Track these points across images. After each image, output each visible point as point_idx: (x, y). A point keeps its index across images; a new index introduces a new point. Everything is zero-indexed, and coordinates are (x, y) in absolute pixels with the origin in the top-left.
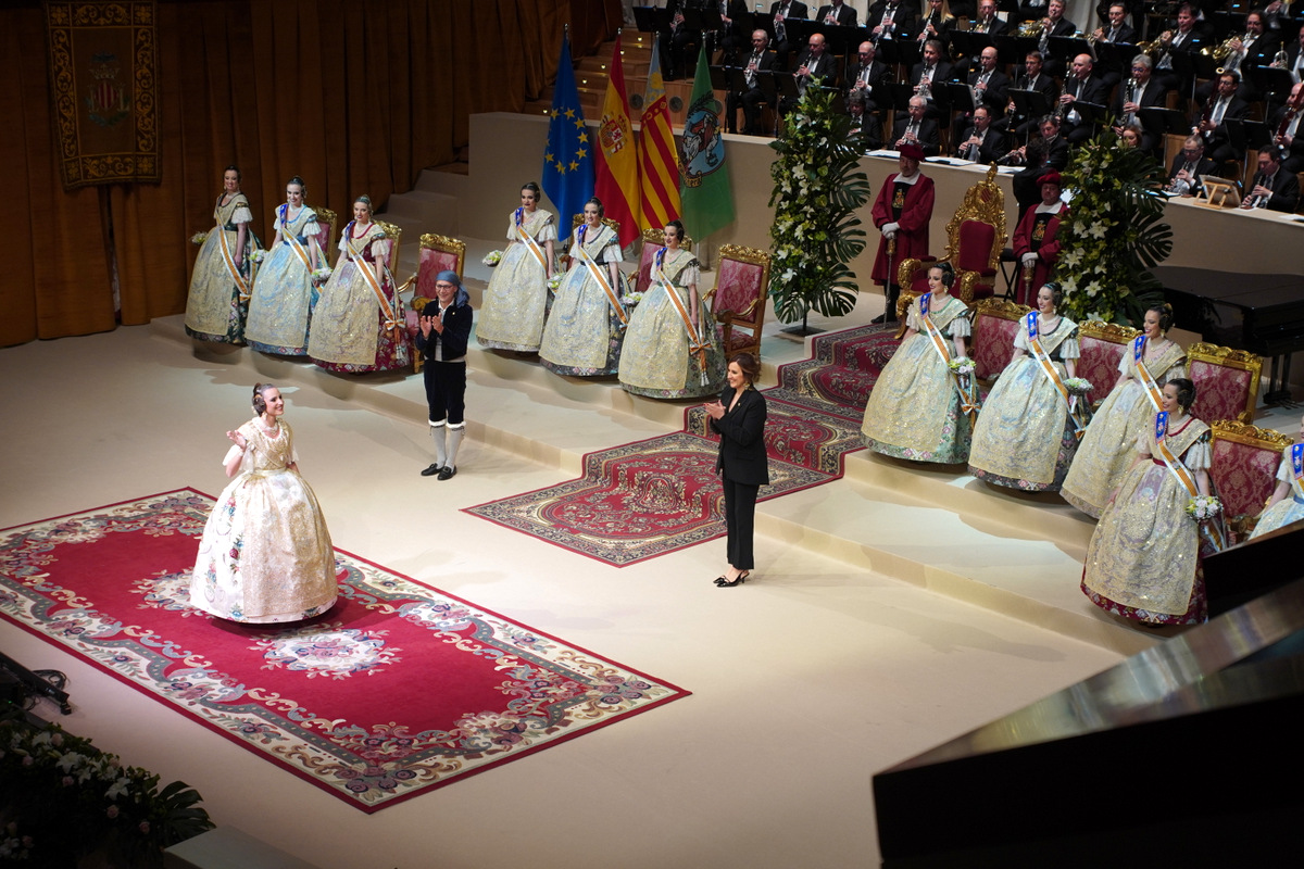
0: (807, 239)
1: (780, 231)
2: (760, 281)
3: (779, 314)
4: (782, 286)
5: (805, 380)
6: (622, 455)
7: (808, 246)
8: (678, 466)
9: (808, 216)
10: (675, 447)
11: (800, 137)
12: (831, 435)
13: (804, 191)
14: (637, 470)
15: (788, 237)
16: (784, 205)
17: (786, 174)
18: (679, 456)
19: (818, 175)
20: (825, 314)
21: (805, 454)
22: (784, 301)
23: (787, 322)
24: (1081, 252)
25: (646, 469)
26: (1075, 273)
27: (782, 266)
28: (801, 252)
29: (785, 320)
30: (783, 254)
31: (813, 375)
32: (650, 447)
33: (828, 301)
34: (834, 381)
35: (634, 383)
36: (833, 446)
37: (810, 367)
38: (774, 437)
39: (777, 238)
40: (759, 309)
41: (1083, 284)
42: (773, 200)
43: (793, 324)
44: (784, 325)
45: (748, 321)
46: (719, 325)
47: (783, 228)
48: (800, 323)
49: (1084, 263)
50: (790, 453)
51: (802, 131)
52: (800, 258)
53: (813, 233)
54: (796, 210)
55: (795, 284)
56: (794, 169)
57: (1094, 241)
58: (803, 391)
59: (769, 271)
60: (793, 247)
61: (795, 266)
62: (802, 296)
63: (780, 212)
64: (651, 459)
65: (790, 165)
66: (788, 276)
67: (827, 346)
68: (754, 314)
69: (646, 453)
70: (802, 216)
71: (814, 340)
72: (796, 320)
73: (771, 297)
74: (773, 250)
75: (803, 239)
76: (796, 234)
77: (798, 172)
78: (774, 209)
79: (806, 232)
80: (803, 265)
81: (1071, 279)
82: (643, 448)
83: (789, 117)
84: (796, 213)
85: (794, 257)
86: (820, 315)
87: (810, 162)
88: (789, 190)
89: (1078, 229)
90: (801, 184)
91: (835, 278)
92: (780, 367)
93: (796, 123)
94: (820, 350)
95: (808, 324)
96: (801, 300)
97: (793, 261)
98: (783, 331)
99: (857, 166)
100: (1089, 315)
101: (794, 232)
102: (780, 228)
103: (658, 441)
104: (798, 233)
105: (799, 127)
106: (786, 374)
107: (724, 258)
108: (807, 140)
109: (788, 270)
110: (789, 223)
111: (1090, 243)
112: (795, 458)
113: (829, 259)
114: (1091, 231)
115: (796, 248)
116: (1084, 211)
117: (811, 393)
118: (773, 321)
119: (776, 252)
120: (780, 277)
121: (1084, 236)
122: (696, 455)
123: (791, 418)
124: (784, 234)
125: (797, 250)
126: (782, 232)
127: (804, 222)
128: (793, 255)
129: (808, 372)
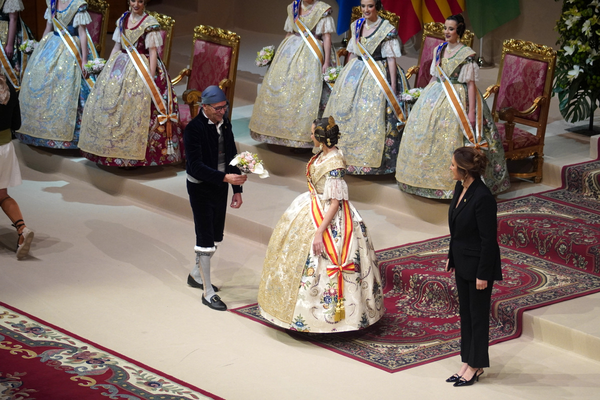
0: (594, 34)
1: (567, 25)
2: (544, 78)
3: (565, 113)
4: (568, 84)
5: (590, 181)
6: (397, 256)
7: (595, 42)
9: (597, 11)
14: (412, 272)
15: (575, 33)
21: (588, 259)
22: (570, 98)
23: (573, 121)
25: (422, 271)
27: (568, 62)
28: (589, 48)
29: (571, 119)
30: (569, 51)
31: (598, 176)
35: (408, 182)
37: (596, 168)
38: (556, 240)
39: (564, 34)
40: (544, 107)
43: (579, 123)
44: (570, 124)
45: (531, 119)
46: (501, 123)
47: (569, 24)
48: (586, 122)
50: (572, 257)
52: (587, 54)
54: (583, 4)
55: (581, 81)
58: (588, 193)
59: (554, 67)
60: (579, 43)
61: (582, 63)
62: (589, 94)
63: (567, 7)
64: (427, 261)
66: (575, 73)
68: (538, 111)
69: (422, 254)
70: (589, 11)
71: (599, 140)
72: (582, 119)
73: (556, 94)
74: (559, 46)
75: (590, 35)
76: (583, 30)
79: (594, 27)
80: (590, 61)
82: (419, 250)
84: (584, 7)
85: (582, 53)
92: (565, 168)
95: (595, 123)
96: (588, 99)
97: (579, 58)
98: (568, 130)
101: (581, 27)
102: (567, 23)
103: (435, 243)
104: (586, 28)
106: (570, 174)
107: (508, 53)
109: (575, 66)
110: (577, 17)
112: (578, 263)
115: (583, 44)
117: (596, 196)
118: (557, 119)
119: (562, 48)
120: (566, 73)
123: (574, 220)
124: (571, 29)
125: (584, 46)
126: (568, 28)
127: (592, 17)
128: (580, 51)
129: (594, 173)
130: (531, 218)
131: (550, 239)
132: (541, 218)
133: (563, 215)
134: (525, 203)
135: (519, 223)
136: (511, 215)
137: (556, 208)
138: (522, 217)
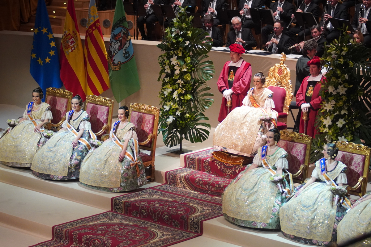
0: (180, 99)
1: (165, 94)
2: (153, 124)
3: (166, 142)
4: (167, 126)
5: (181, 179)
6: (75, 226)
7: (181, 103)
8: (107, 231)
9: (181, 86)
10: (106, 221)
11: (174, 41)
12: (195, 210)
13: (177, 72)
14: (83, 234)
16: (167, 80)
17: (167, 62)
18: (108, 225)
19: (185, 62)
20: (192, 141)
21: (180, 222)
22: (168, 134)
23: (171, 146)
24: (333, 102)
25: (89, 234)
26: (331, 114)
27: (166, 114)
28: (177, 106)
29: (169, 145)
30: (167, 108)
31: (185, 177)
32: (92, 221)
33: (193, 133)
34: (197, 179)
36: (196, 217)
37: (183, 172)
38: (162, 213)
39: (163, 99)
40: (154, 140)
41: (335, 121)
42: (160, 77)
43: (174, 148)
44: (169, 148)
45: (147, 147)
47: (166, 93)
48: (177, 147)
49: (335, 109)
50: (172, 222)
51: (175, 38)
52: (177, 109)
53: (183, 95)
54: (173, 82)
55: (174, 124)
56: (172, 59)
57: (340, 96)
58: (179, 186)
59: (159, 117)
60: (172, 104)
61: (174, 114)
62: (179, 132)
63: (164, 84)
64: (92, 228)
65: (169, 57)
66: (171, 119)
67: (193, 159)
68: (151, 142)
69: (89, 224)
70: (177, 86)
71: (185, 157)
72: (175, 145)
73: (161, 132)
74: (161, 106)
75: (178, 99)
76: (174, 96)
77: (174, 61)
78: (161, 82)
79: (180, 95)
80: (178, 113)
81: (328, 118)
82: (88, 222)
83: (168, 30)
84: (174, 84)
85: (174, 109)
86: (189, 142)
87: (180, 55)
88: (169, 71)
89: (331, 89)
90: (175, 68)
91: (197, 120)
92: (166, 173)
93: (172, 33)
94: (189, 163)
95: (183, 147)
96: (178, 134)
97: (173, 112)
98: (168, 151)
99: (208, 56)
100: (339, 138)
101: (173, 95)
102: (165, 93)
103: (96, 217)
104: (175, 95)
105: (173, 35)
106: (169, 176)
107: (133, 111)
108: (178, 42)
109: (170, 117)
110: (170, 90)
111: (338, 97)
112: (175, 225)
113: (193, 110)
114: (338, 90)
115: (174, 104)
116: (333, 79)
117: (184, 187)
118: (162, 146)
119: (163, 107)
120: (166, 121)
121: (334, 93)
122: (118, 224)
123: (173, 201)
124: (167, 96)
125: (174, 105)
126: (166, 96)
127: (178, 89)
128: (172, 108)
129: (182, 175)
130: (149, 201)
131: (159, 212)
132: (154, 201)
133: (166, 199)
134: (145, 193)
135: (142, 204)
136: (137, 200)
137: (162, 195)
138: (144, 201)
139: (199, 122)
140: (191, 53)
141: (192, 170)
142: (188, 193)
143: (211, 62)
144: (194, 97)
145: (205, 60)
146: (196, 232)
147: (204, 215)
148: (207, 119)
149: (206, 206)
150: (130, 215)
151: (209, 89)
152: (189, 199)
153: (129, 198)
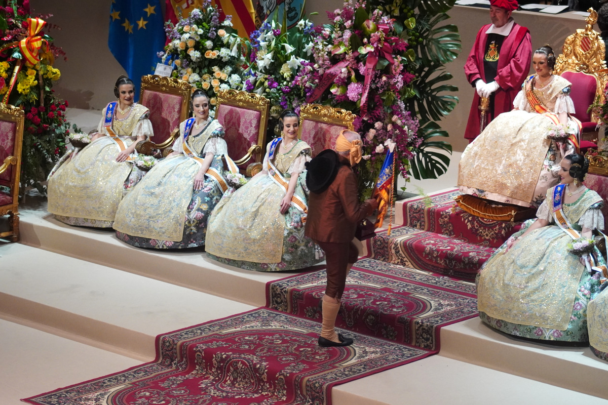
5: (396, 248)
6: (199, 335)
8: (259, 345)
10: (256, 325)
12: (424, 307)
14: (215, 351)
18: (261, 334)
19: (405, 27)
20: (417, 177)
21: (397, 329)
25: (225, 350)
31: (405, 243)
32: (230, 326)
33: (420, 162)
34: (428, 248)
36: (428, 318)
37: (402, 234)
50: (381, 328)
58: (395, 260)
64: (230, 339)
67: (419, 211)
69: (224, 332)
71: (405, 205)
82: (222, 327)
86: (412, 178)
91: (427, 137)
94: (413, 217)
95: (399, 189)
99: (447, 17)
103: (238, 319)
106: (375, 242)
107: (306, 118)
112: (387, 334)
113: (419, 117)
117: (403, 263)
122: (280, 332)
123: (382, 289)
129: (400, 239)
131: (358, 309)
133: (369, 284)
136: (316, 287)
137: (362, 278)
139: (430, 140)
140: (417, 11)
141: (416, 231)
142: (410, 275)
143: (454, 28)
144: (421, 93)
145: (442, 23)
146: (427, 348)
147: (443, 315)
148: (445, 134)
149: (444, 298)
150: (302, 315)
151: (448, 77)
152: (412, 286)
153: (299, 282)
